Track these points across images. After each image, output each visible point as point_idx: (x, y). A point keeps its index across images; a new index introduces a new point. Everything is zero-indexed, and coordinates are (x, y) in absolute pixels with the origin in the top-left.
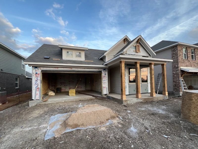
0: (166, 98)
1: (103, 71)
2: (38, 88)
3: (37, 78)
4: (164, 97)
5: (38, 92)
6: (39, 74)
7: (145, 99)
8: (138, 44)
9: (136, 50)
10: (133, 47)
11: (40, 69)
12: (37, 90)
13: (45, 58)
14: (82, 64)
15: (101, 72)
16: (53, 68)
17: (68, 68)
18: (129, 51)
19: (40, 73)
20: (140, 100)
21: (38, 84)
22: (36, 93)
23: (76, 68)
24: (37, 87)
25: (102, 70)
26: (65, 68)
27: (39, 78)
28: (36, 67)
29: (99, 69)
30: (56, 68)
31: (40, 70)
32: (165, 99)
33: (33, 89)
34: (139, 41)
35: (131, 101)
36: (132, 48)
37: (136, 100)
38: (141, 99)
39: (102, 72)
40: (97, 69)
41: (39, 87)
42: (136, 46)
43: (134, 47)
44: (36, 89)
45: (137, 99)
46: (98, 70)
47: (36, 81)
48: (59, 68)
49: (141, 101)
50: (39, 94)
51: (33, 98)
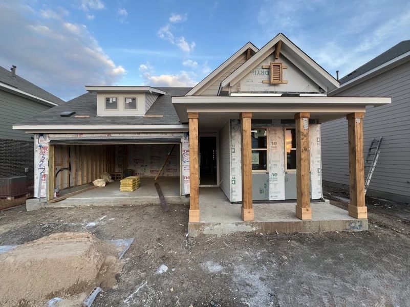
0: (360, 226)
1: (186, 139)
2: (45, 175)
3: (42, 155)
4: (350, 222)
5: (44, 183)
6: (45, 148)
7: (267, 225)
8: (278, 61)
9: (270, 78)
10: (262, 70)
11: (49, 137)
12: (43, 178)
13: (62, 116)
14: (127, 124)
15: (179, 141)
16: (72, 135)
17: (102, 135)
18: (248, 83)
19: (47, 145)
20: (250, 227)
21: (44, 167)
22: (40, 184)
23: (120, 133)
24: (43, 174)
25: (182, 135)
26: (95, 135)
27: (47, 156)
28: (42, 135)
29: (175, 135)
30: (79, 135)
31: (48, 139)
32: (356, 230)
33: (35, 177)
34: (279, 51)
35: (216, 227)
36: (259, 73)
37: (235, 225)
38: (253, 224)
39: (182, 140)
40: (168, 135)
41: (47, 173)
42: (270, 66)
43: (265, 70)
44: (40, 177)
45: (237, 224)
46: (173, 137)
47: (42, 161)
48: (84, 135)
49: (250, 230)
50: (45, 187)
51: (36, 195)
